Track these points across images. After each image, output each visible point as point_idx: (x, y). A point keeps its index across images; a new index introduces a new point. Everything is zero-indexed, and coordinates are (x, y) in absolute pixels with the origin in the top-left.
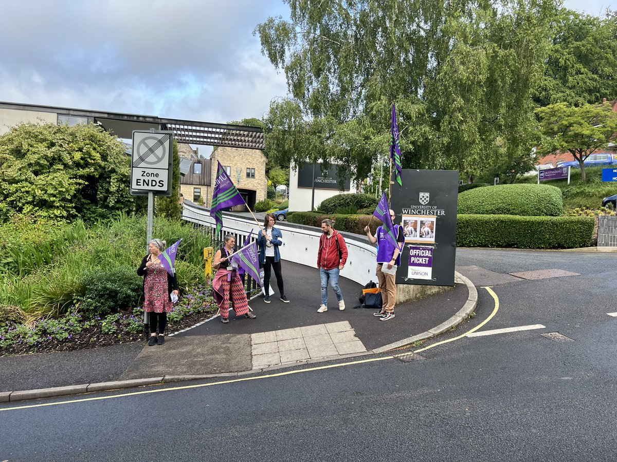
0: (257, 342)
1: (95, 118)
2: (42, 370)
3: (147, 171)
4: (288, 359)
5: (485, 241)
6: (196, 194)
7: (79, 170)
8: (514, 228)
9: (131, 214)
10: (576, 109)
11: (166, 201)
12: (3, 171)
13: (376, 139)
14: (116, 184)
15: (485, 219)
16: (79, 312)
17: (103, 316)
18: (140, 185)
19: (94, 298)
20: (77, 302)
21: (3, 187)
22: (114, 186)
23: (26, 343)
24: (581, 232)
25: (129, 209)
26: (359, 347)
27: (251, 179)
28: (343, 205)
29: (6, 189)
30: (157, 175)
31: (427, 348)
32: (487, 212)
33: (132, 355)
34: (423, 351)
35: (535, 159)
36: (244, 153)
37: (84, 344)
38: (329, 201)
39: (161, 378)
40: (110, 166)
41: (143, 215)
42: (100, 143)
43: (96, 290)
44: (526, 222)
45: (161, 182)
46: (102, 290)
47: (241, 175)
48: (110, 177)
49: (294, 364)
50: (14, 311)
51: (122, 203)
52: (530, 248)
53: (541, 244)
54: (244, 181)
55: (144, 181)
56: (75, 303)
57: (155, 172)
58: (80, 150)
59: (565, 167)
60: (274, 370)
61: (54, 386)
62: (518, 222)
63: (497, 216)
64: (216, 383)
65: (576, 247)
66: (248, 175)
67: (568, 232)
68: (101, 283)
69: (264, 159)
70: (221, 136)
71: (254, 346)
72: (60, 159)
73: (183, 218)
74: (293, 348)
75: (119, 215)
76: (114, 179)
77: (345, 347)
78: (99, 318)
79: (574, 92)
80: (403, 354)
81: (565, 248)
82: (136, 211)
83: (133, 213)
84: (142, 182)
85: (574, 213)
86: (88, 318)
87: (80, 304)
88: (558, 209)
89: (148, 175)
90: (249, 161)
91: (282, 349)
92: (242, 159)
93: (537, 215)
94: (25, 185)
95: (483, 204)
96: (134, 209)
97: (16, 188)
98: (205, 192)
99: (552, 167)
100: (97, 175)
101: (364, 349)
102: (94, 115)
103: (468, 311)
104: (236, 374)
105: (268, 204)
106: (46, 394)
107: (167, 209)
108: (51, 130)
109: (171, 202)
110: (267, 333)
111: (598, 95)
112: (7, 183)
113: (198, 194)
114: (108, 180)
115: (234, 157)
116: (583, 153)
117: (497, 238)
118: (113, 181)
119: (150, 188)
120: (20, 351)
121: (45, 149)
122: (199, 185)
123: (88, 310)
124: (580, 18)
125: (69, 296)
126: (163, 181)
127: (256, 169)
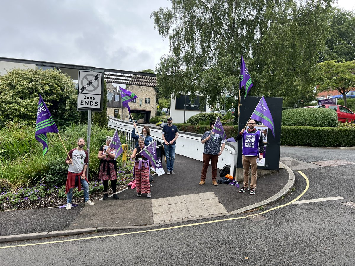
0: (155, 205)
1: (58, 67)
2: (20, 221)
3: (88, 95)
4: (176, 217)
5: (291, 142)
6: (116, 113)
7: (47, 97)
8: (309, 134)
9: (78, 124)
10: (342, 64)
11: (99, 116)
12: (2, 96)
13: (225, 80)
14: (69, 105)
15: (292, 128)
16: (44, 183)
17: (59, 186)
18: (83, 104)
19: (54, 175)
20: (44, 177)
21: (2, 106)
22: (68, 106)
23: (11, 203)
24: (351, 137)
25: (77, 120)
26: (222, 210)
27: (148, 105)
28: (202, 119)
29: (4, 107)
30: (94, 98)
31: (267, 211)
32: (292, 124)
33: (77, 212)
34: (265, 214)
35: (316, 93)
36: (144, 89)
37: (47, 204)
38: (194, 117)
39: (95, 229)
40: (66, 94)
41: (85, 124)
42: (60, 80)
43: (55, 170)
44: (316, 130)
45: (96, 103)
46: (59, 170)
47: (142, 102)
48: (65, 101)
49: (180, 220)
50: (4, 182)
51: (73, 117)
52: (319, 146)
53: (326, 144)
54: (144, 106)
55: (86, 102)
56: (42, 178)
57: (93, 96)
58: (48, 84)
59: (334, 98)
60: (168, 225)
61: (26, 233)
62: (312, 131)
63: (298, 127)
64: (131, 233)
65: (348, 146)
66: (146, 102)
67: (343, 137)
68: (59, 165)
69: (155, 93)
70: (131, 79)
71: (154, 207)
72: (36, 90)
73: (109, 126)
74: (179, 209)
75: (70, 124)
76: (68, 102)
77: (213, 209)
78: (57, 187)
79: (337, 55)
80: (252, 215)
81: (341, 147)
82: (81, 122)
83: (79, 123)
84: (84, 102)
85: (344, 125)
86: (50, 187)
87: (45, 178)
88: (336, 123)
89: (88, 98)
90: (147, 94)
91: (172, 210)
92: (143, 93)
93: (323, 127)
94: (15, 105)
95: (289, 119)
96: (80, 120)
97: (10, 106)
98: (121, 112)
99: (325, 99)
100: (58, 100)
101: (226, 211)
102: (57, 65)
103: (291, 187)
104: (143, 227)
105: (157, 119)
106: (21, 238)
107: (99, 121)
108: (31, 72)
109: (102, 116)
110: (162, 199)
111: (352, 56)
112: (4, 104)
113: (117, 113)
114: (64, 103)
115: (138, 91)
116: (345, 90)
117: (299, 140)
118: (67, 103)
119: (89, 106)
120: (7, 208)
121: (27, 83)
122: (118, 108)
123: (50, 182)
124: (341, 12)
125: (39, 173)
126: (97, 102)
127: (151, 99)
